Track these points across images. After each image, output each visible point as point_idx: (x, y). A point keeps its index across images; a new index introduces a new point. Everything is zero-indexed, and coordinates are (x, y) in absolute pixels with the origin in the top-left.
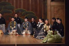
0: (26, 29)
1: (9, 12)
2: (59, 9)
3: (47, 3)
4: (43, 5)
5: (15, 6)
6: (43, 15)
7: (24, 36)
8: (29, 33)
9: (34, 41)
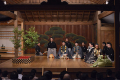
0: (77, 53)
1: (60, 37)
2: (109, 34)
3: (97, 28)
4: (93, 30)
5: (65, 31)
6: (93, 40)
7: (74, 60)
8: (79, 57)
9: (84, 66)
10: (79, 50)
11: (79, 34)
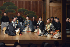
1: (12, 12)
2: (57, 9)
3: (46, 4)
5: (17, 6)
7: (26, 33)
9: (34, 38)
10: (29, 23)
11: (30, 9)
